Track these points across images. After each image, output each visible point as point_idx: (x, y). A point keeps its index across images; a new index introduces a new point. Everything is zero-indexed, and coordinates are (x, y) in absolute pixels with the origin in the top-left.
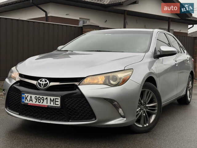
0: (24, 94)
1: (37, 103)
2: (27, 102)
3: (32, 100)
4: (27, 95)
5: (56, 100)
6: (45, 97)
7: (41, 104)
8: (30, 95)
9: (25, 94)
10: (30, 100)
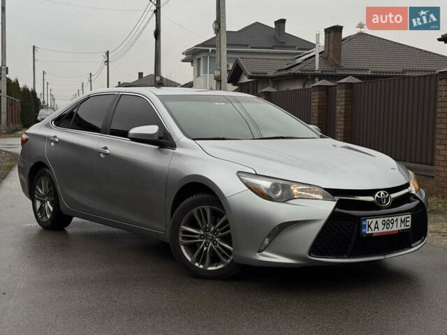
0: (365, 220)
1: (385, 230)
2: (370, 232)
3: (378, 228)
4: (370, 221)
5: (408, 220)
6: (395, 218)
7: (390, 230)
8: (374, 220)
9: (367, 220)
10: (375, 228)
